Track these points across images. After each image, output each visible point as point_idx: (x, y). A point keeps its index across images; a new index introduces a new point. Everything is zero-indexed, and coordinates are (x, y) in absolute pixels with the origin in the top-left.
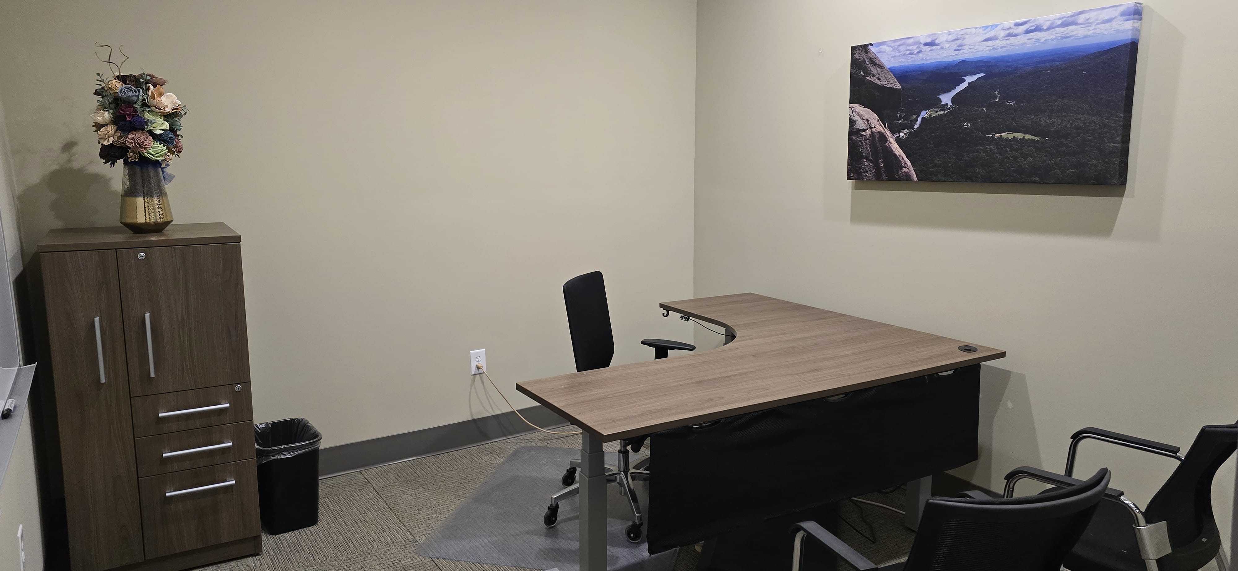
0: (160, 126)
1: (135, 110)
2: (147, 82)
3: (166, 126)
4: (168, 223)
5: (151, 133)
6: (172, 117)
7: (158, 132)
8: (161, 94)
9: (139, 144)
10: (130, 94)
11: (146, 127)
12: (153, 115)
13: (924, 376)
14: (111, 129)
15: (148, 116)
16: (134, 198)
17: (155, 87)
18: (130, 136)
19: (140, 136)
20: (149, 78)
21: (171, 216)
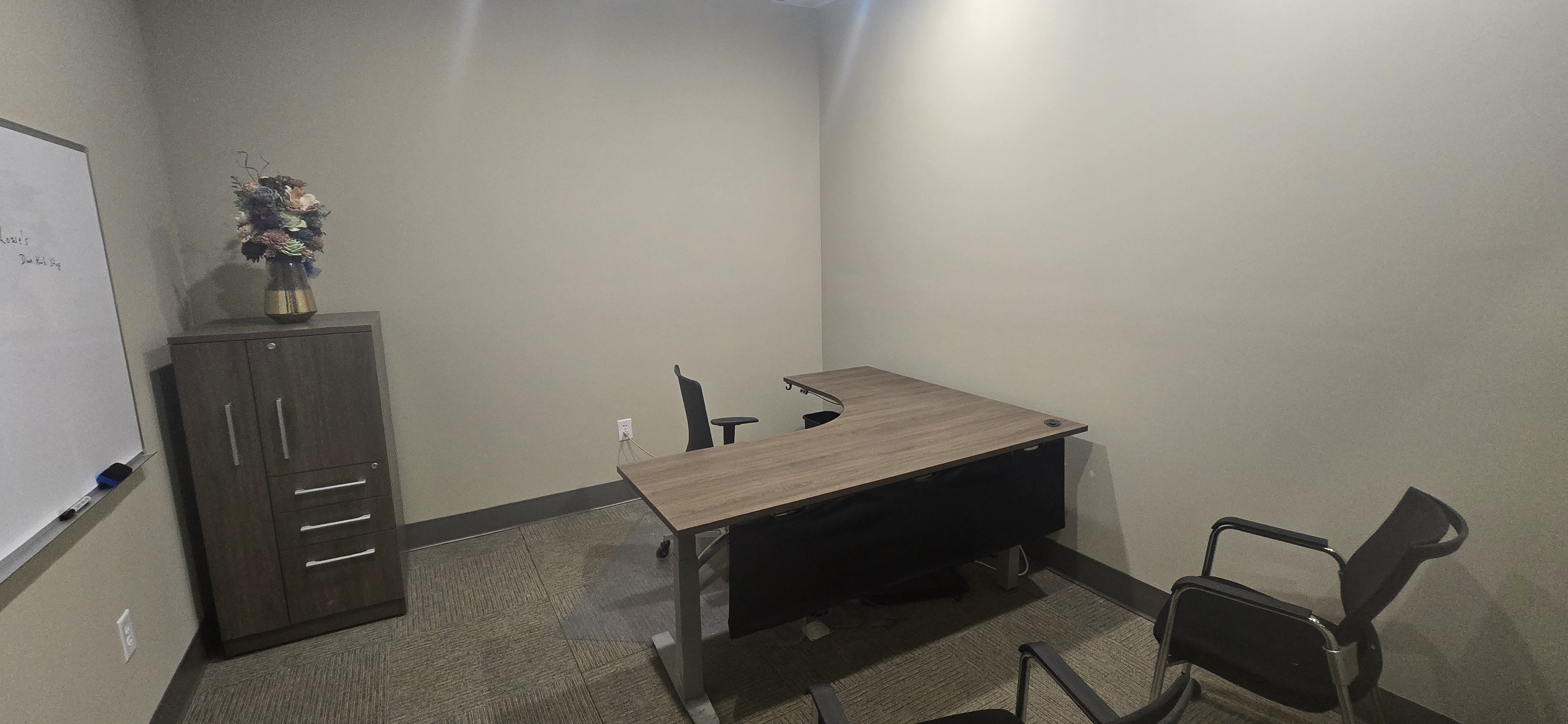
0: (297, 224)
1: (269, 209)
2: (285, 184)
3: (303, 224)
4: (313, 313)
5: (287, 230)
6: (310, 215)
7: (295, 230)
8: (300, 195)
9: (274, 241)
10: (265, 194)
11: (280, 225)
12: (289, 214)
13: (1010, 453)
14: (247, 228)
15: (283, 215)
16: (275, 292)
17: (292, 188)
18: (265, 234)
19: (272, 234)
20: (285, 180)
21: (315, 307)
